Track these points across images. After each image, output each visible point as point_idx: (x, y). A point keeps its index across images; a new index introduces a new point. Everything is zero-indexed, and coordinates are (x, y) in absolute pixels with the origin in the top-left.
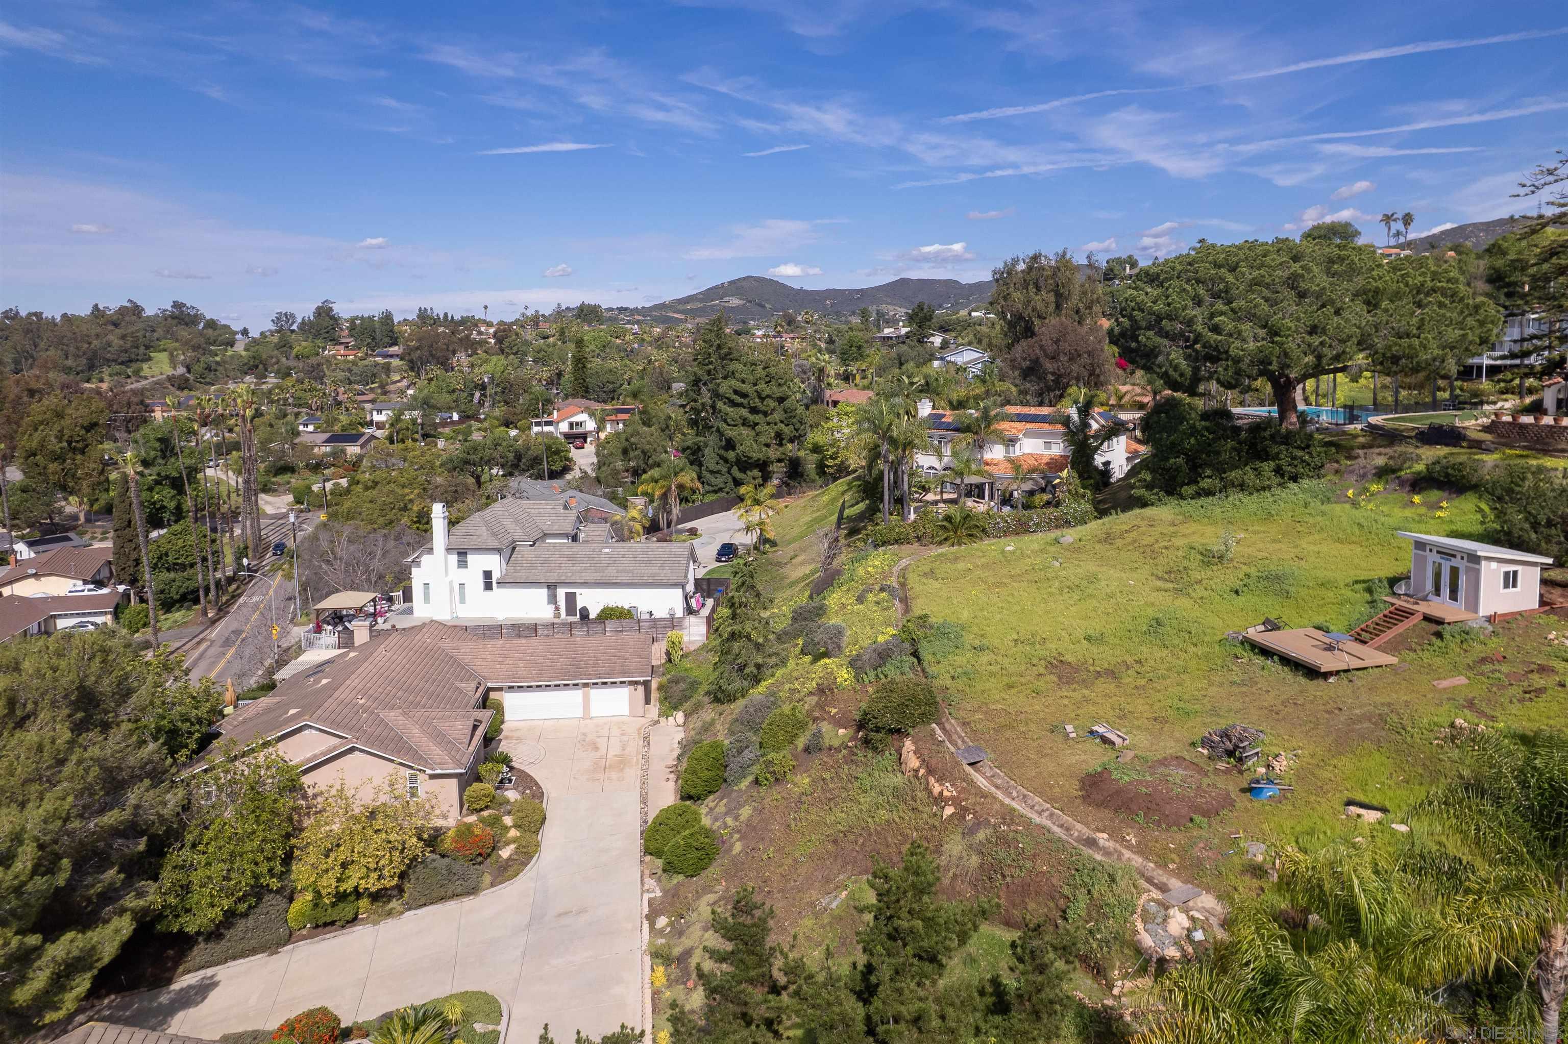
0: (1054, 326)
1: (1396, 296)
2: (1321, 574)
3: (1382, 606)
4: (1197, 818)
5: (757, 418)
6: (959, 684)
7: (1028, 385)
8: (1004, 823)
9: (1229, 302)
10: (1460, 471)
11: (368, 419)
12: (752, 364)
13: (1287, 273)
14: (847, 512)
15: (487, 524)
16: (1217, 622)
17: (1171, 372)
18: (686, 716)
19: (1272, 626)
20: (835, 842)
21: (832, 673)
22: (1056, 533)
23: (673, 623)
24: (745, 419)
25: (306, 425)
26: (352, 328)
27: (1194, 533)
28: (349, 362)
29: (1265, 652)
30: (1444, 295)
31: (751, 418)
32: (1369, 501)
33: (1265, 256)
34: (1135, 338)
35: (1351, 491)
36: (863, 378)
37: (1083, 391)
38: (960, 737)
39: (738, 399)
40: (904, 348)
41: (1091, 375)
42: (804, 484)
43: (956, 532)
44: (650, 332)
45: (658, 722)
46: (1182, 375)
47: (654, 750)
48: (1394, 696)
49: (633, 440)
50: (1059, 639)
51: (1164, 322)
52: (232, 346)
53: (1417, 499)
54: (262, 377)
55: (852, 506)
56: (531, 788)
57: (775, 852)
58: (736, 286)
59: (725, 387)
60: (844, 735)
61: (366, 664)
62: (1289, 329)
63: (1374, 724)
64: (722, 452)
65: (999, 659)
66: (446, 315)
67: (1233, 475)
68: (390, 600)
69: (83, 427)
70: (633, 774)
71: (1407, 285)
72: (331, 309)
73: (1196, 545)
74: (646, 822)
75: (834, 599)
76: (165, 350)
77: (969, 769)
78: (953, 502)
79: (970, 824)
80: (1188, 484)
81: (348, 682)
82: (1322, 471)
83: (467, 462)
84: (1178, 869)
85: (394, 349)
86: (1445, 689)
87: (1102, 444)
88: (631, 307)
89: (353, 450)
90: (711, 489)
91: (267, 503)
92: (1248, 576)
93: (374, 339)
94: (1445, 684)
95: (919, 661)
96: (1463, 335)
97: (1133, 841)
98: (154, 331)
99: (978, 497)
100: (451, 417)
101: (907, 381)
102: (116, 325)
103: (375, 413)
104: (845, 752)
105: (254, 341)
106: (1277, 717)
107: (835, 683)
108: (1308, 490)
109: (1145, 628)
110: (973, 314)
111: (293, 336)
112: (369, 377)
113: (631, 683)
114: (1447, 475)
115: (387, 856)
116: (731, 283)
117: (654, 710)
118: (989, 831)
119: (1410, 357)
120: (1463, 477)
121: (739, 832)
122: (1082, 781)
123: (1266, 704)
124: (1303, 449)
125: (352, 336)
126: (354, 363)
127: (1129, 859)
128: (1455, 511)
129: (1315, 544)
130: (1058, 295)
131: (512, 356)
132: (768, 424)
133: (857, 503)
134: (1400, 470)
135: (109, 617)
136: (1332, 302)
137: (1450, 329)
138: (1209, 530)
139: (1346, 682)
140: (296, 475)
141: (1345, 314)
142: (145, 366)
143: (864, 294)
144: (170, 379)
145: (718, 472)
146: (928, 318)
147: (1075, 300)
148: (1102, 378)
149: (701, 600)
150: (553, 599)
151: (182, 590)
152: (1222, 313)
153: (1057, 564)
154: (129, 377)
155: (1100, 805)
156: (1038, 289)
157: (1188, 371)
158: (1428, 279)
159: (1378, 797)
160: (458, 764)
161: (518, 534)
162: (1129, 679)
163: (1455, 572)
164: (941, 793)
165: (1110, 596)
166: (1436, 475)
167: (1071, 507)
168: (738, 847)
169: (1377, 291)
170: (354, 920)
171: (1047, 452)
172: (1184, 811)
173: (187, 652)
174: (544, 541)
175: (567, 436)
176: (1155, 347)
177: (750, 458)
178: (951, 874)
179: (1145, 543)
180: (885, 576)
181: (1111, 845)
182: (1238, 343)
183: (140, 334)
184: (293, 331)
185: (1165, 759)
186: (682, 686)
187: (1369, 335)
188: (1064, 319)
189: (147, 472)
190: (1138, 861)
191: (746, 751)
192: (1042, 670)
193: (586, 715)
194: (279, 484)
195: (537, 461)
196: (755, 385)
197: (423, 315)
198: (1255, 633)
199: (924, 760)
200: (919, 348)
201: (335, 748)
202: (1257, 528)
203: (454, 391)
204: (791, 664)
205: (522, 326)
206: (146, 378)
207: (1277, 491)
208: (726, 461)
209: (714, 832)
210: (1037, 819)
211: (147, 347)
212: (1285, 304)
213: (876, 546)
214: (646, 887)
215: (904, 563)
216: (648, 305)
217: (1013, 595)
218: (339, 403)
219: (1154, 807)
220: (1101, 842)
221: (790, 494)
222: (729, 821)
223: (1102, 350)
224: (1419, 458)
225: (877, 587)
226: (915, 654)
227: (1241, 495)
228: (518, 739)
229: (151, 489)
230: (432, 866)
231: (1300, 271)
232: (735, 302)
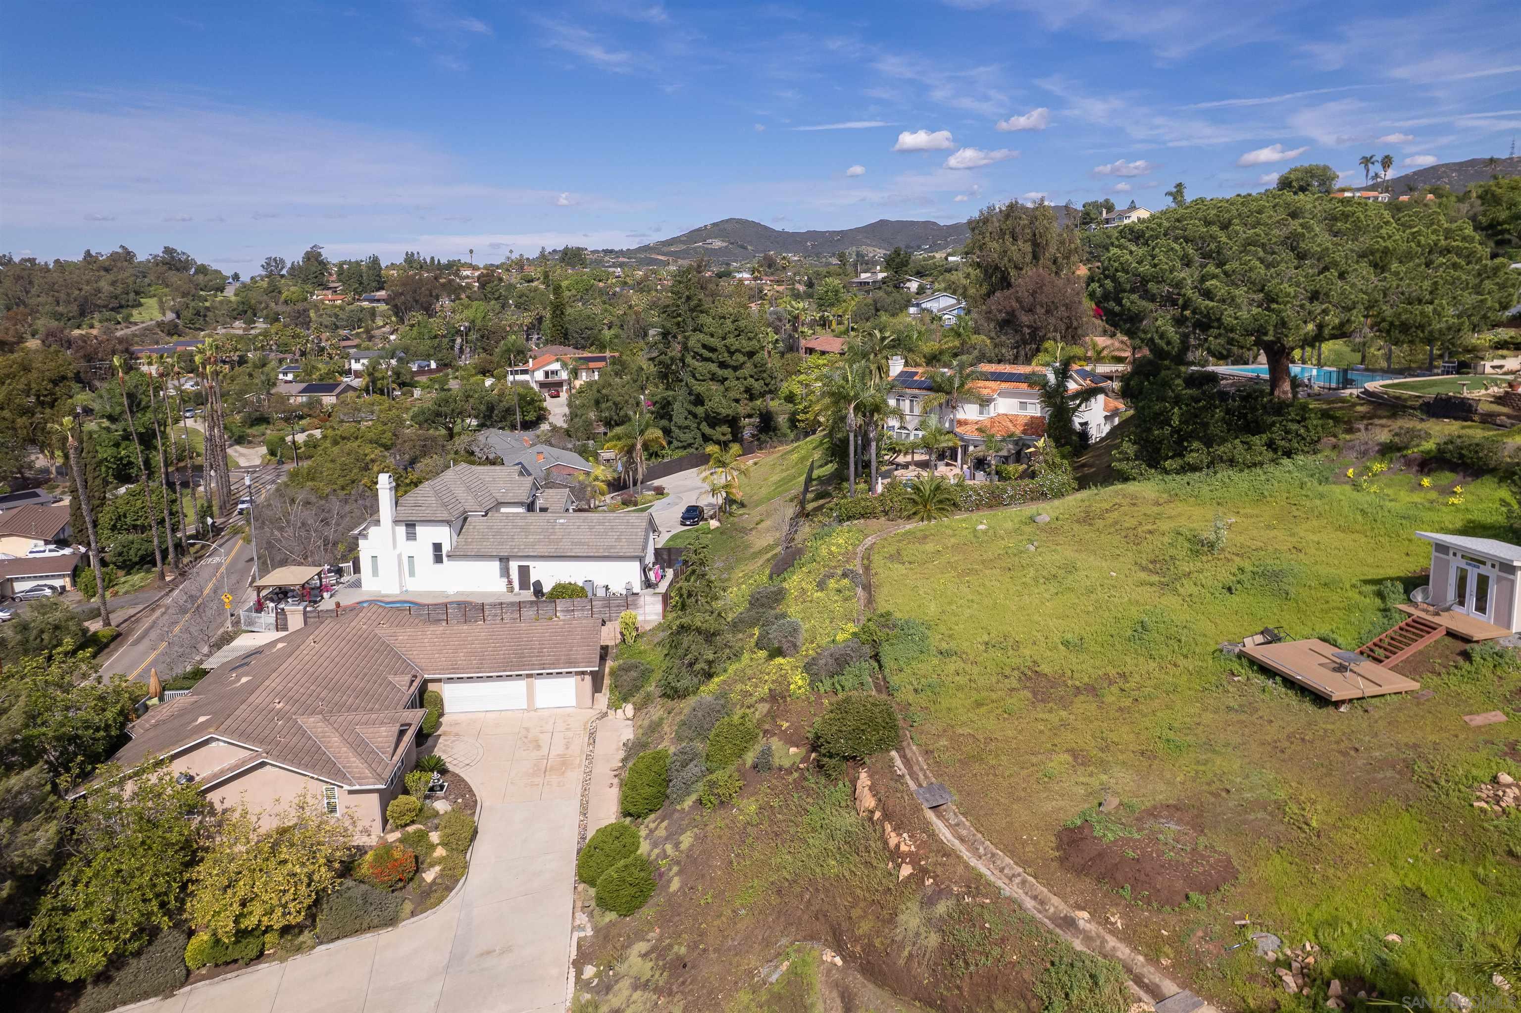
0: (1031, 277)
1: (1408, 256)
2: (1323, 570)
3: (1397, 616)
4: (1195, 896)
5: (726, 373)
6: (922, 700)
7: (1003, 338)
8: (969, 894)
9: (1220, 265)
10: (1477, 452)
11: (347, 367)
12: (721, 318)
13: (1285, 231)
14: (816, 473)
15: (437, 493)
16: (1210, 629)
17: (1157, 340)
18: (637, 709)
19: (1272, 637)
20: (779, 892)
21: (785, 677)
22: (1031, 509)
23: (629, 599)
24: (714, 374)
25: (285, 374)
26: (340, 272)
27: (1180, 515)
28: (336, 307)
29: (1266, 670)
30: (1458, 255)
31: (720, 372)
32: (1372, 482)
33: (1260, 212)
34: (1119, 302)
35: (1351, 470)
36: (840, 323)
37: (1060, 345)
38: (922, 769)
39: (706, 353)
40: (880, 294)
41: (1067, 328)
42: (775, 439)
43: (925, 506)
44: (633, 275)
45: (605, 715)
46: (1169, 343)
47: (601, 748)
48: (1420, 734)
49: (604, 391)
50: (1034, 643)
51: (1150, 285)
52: (222, 292)
53: (1426, 482)
54: (250, 322)
55: (821, 466)
56: (463, 796)
57: (713, 897)
58: (719, 229)
59: (694, 341)
60: (795, 755)
61: (290, 660)
62: (1288, 295)
63: (1399, 773)
64: (692, 408)
65: (968, 667)
66: (432, 258)
67: (1221, 450)
68: (339, 572)
69: (51, 381)
70: (575, 777)
71: (1419, 244)
72: (320, 254)
73: (1183, 530)
74: (583, 838)
75: (794, 582)
76: (155, 296)
77: (930, 815)
78: (924, 465)
79: (929, 892)
80: (1172, 457)
81: (267, 683)
82: (1319, 447)
83: (438, 414)
84: (1173, 966)
85: (382, 294)
86: (1479, 727)
87: (1079, 405)
88: (617, 249)
89: (329, 400)
90: (680, 444)
91: (241, 455)
92: (1242, 570)
93: (361, 283)
94: (1478, 720)
95: (880, 667)
96: (1482, 301)
97: (1119, 925)
98: (145, 277)
99: (951, 459)
100: (429, 366)
101: (878, 335)
102: (107, 270)
103: (353, 361)
104: (796, 775)
105: (244, 285)
106: (1282, 756)
107: (788, 690)
108: (1303, 468)
109: (1129, 633)
110: (950, 259)
111: (283, 281)
112: (355, 321)
113: (577, 673)
114: (1462, 456)
115: (292, 891)
116: (714, 225)
117: (603, 699)
118: (951, 902)
119: (1421, 327)
120: (1480, 459)
121: (678, 863)
122: (1059, 836)
123: (1268, 738)
124: (1299, 422)
125: (340, 281)
126: (341, 308)
127: (1114, 949)
128: (1470, 497)
129: (1314, 533)
130: (1035, 244)
131: (493, 302)
132: (738, 379)
133: (826, 464)
134: (1406, 448)
135: (68, 579)
136: (1335, 264)
137: (1466, 294)
138: (1197, 512)
139: (1360, 712)
140: (271, 426)
141: (1351, 278)
142: (135, 312)
143: (845, 236)
144: (159, 325)
145: (687, 427)
146: (905, 263)
147: (1052, 249)
148: (1080, 332)
149: (660, 572)
150: (505, 572)
151: (140, 553)
152: (1214, 276)
153: (1032, 548)
154: (119, 323)
155: (1081, 871)
156: (1015, 238)
157: (1176, 338)
158: (1442, 238)
159: (1411, 875)
160: (379, 777)
161: (469, 503)
162: (1111, 696)
163: (1483, 582)
164: (898, 846)
165: (1090, 591)
166: (1448, 455)
167: (1048, 478)
168: (675, 885)
169: (1386, 251)
170: (260, 956)
171: (1022, 413)
172: (1179, 884)
173: (137, 621)
174: (498, 511)
175: (542, 385)
176: (1140, 312)
177: (718, 414)
178: (906, 953)
179: (1127, 525)
180: (849, 557)
181: (1092, 927)
182: (1230, 311)
183: (130, 281)
184: (283, 276)
185: (1155, 807)
186: (634, 674)
187: (1376, 301)
188: (1041, 270)
189: (113, 427)
190: (1124, 951)
191: (691, 765)
192: (1015, 684)
193: (531, 707)
194: (254, 436)
195: (509, 411)
196: (724, 338)
197: (410, 259)
198: (1252, 645)
199: (880, 800)
200: (896, 295)
201: (244, 763)
202: (1249, 511)
203: (436, 337)
204: (746, 656)
205: (508, 270)
206: (136, 324)
207: (1267, 467)
208: (695, 416)
209: (651, 863)
210: (1007, 891)
211: (137, 293)
212: (1283, 266)
213: (841, 521)
214: (577, 922)
215: (869, 541)
216: (633, 247)
217: (984, 585)
218: (322, 350)
219: (1143, 877)
220: (1081, 924)
221: (761, 449)
222: (669, 848)
223: (1080, 302)
224: (1428, 436)
225: (839, 572)
226: (876, 657)
227: (1231, 473)
228: (457, 735)
229: (117, 445)
230: (347, 895)
231: (1300, 230)
232: (717, 244)
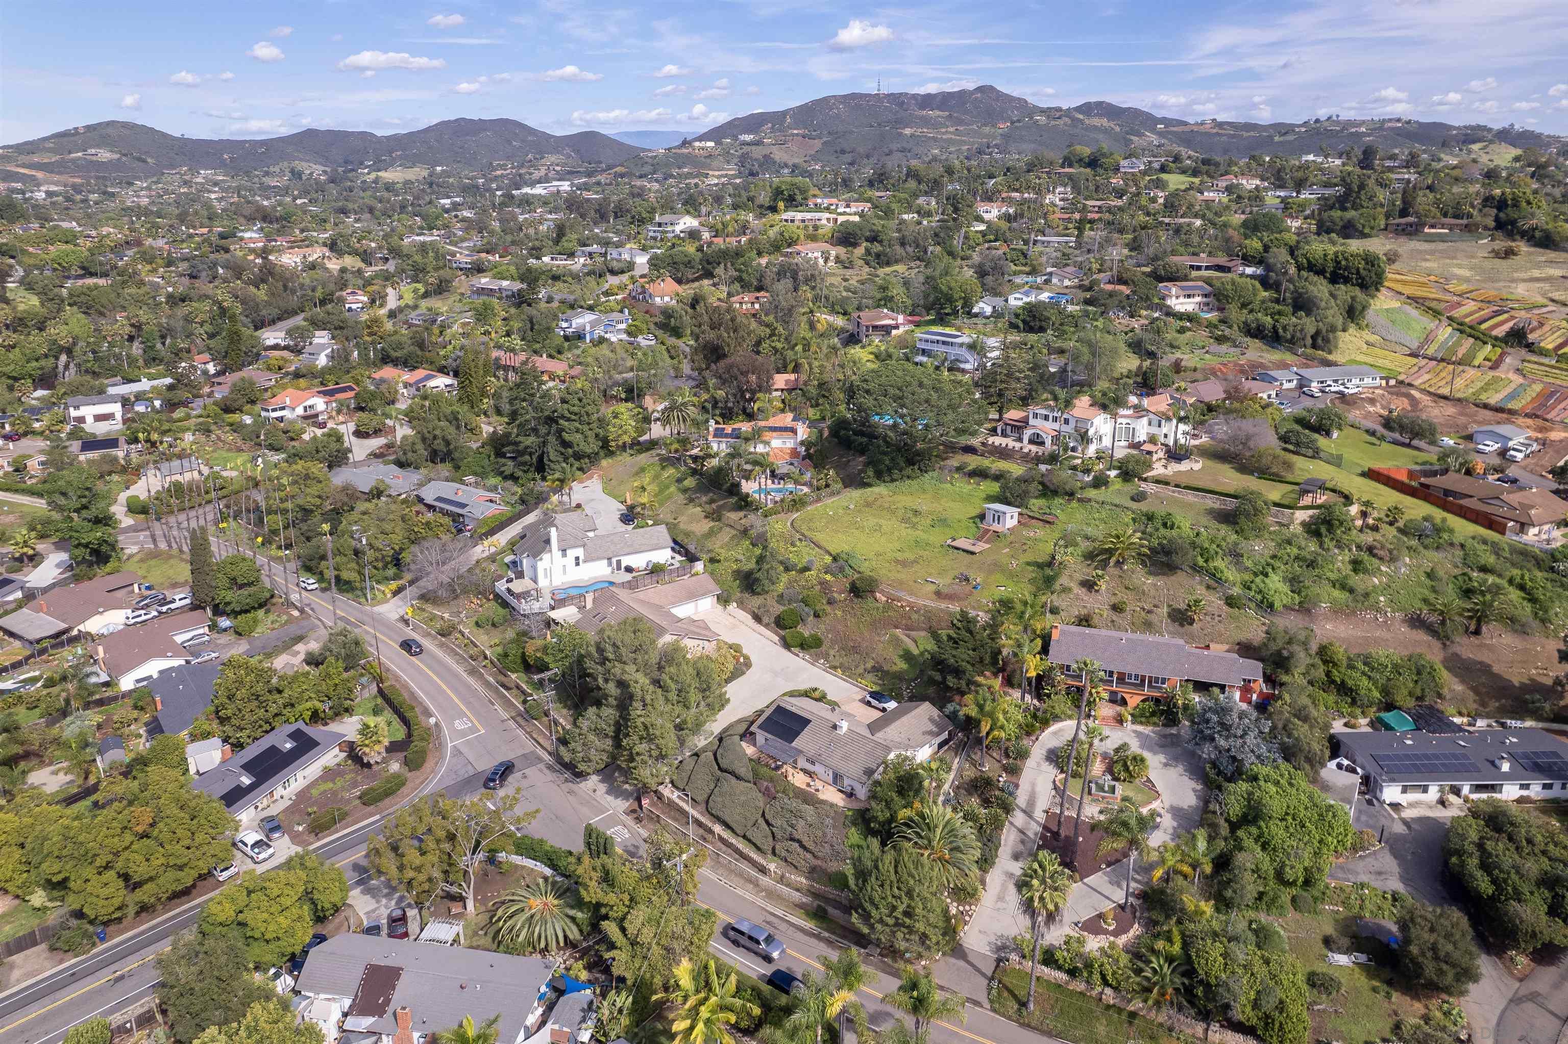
0: (745, 357)
3: (981, 528)
8: (925, 608)
16: (935, 538)
18: (738, 603)
19: (953, 538)
20: (871, 625)
21: (818, 576)
27: (900, 499)
29: (955, 548)
32: (956, 482)
35: (948, 477)
38: (891, 589)
43: (796, 505)
45: (726, 608)
48: (995, 557)
53: (972, 482)
58: (99, 134)
60: (844, 596)
63: (994, 566)
64: (561, 449)
73: (906, 506)
77: (904, 597)
80: (887, 476)
82: (935, 468)
92: (933, 519)
104: (848, 601)
106: (970, 568)
107: (826, 580)
108: (933, 478)
109: (914, 544)
113: (713, 595)
114: (980, 471)
122: (935, 594)
123: (965, 564)
128: (985, 486)
129: (947, 503)
134: (964, 467)
135: (206, 629)
139: (982, 555)
143: (269, 148)
150: (610, 564)
153: (859, 520)
155: (944, 599)
164: (902, 605)
166: (974, 470)
167: (834, 486)
171: (784, 446)
174: (587, 536)
175: (304, 419)
185: (950, 584)
191: (804, 609)
192: (894, 564)
198: (949, 541)
199: (888, 598)
202: (923, 496)
207: (921, 478)
210: (932, 605)
213: (766, 517)
215: (788, 524)
219: (957, 597)
220: (950, 607)
224: (968, 462)
226: (849, 565)
227: (909, 481)
232: (105, 155)
